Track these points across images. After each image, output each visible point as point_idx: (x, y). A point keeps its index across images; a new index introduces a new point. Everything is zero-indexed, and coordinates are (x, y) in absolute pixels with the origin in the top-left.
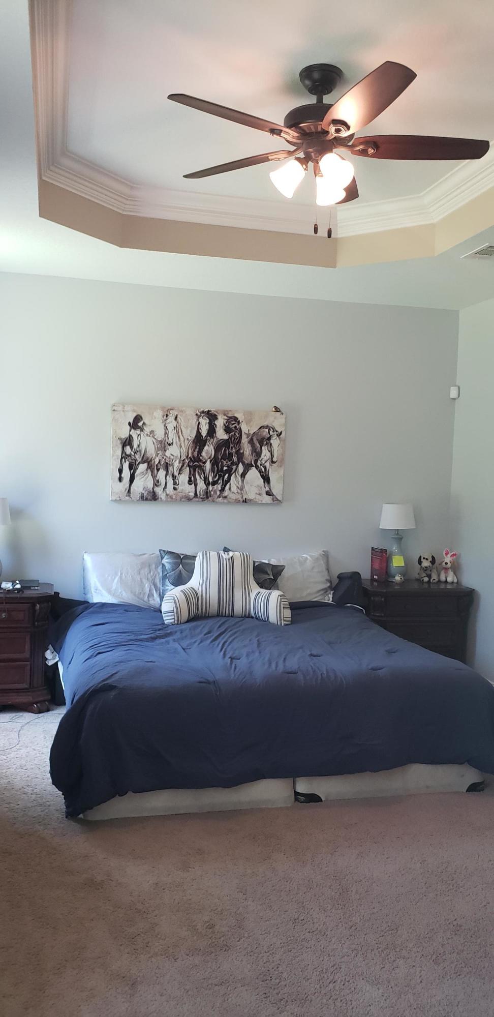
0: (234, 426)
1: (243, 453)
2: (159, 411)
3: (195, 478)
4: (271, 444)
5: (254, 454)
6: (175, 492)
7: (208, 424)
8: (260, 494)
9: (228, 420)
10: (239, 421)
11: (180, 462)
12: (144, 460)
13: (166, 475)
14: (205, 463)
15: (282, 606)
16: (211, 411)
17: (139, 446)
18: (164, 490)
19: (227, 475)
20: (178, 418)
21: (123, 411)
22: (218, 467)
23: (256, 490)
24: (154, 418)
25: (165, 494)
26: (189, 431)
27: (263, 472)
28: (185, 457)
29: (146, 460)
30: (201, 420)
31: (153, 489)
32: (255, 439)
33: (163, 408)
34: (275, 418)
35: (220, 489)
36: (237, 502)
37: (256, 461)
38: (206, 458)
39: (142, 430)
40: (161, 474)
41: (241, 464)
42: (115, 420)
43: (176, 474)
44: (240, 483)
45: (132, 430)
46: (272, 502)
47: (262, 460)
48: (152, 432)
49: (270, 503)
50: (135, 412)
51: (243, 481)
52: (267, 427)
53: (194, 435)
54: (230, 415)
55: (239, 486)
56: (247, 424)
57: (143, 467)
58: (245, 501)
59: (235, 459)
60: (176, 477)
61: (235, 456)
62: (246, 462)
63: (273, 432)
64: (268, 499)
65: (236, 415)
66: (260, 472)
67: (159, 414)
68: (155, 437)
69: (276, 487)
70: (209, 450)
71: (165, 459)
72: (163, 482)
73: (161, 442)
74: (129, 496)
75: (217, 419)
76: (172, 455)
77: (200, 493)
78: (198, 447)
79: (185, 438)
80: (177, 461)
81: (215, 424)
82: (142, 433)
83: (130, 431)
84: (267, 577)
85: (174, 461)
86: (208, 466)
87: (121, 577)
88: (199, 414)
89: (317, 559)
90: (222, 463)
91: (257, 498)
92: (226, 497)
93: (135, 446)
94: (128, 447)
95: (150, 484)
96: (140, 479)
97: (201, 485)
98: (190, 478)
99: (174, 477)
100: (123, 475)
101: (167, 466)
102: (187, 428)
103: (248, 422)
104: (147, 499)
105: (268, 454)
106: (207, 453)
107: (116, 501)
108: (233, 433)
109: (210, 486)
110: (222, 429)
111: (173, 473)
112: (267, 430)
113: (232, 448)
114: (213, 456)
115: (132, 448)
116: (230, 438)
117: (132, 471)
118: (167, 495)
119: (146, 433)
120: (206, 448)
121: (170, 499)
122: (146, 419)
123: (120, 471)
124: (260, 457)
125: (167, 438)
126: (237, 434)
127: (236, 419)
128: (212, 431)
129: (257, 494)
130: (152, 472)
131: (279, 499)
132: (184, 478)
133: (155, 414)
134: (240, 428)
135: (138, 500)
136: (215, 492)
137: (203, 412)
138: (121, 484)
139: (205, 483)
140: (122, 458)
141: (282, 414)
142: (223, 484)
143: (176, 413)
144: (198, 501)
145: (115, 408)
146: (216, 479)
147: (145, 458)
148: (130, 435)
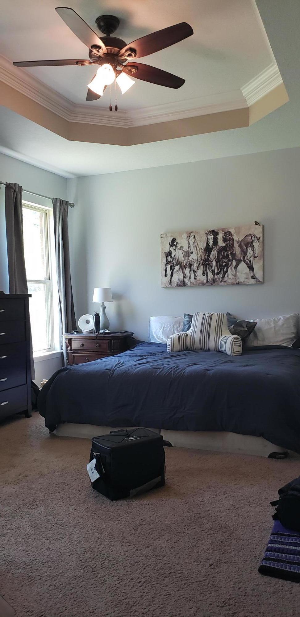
0: (229, 237)
1: (235, 253)
2: (184, 234)
3: (207, 272)
4: (253, 246)
5: (242, 253)
6: (195, 280)
7: (213, 239)
8: (247, 278)
9: (225, 234)
10: (232, 234)
11: (197, 263)
12: (178, 263)
13: (190, 271)
14: (212, 262)
16: (214, 230)
17: (175, 256)
18: (189, 280)
19: (226, 268)
20: (196, 237)
21: (166, 237)
22: (220, 264)
23: (245, 276)
24: (182, 239)
25: (190, 282)
26: (202, 244)
27: (249, 264)
28: (200, 259)
29: (179, 263)
30: (209, 236)
31: (183, 279)
32: (242, 243)
33: (187, 233)
34: (255, 229)
35: (222, 277)
36: (233, 284)
37: (244, 258)
38: (213, 258)
39: (176, 246)
40: (187, 271)
41: (234, 260)
42: (162, 243)
43: (196, 270)
44: (234, 272)
45: (171, 247)
46: (256, 283)
47: (248, 256)
48: (182, 247)
49: (254, 283)
50: (172, 237)
51: (236, 271)
52: (250, 235)
53: (205, 246)
54: (226, 231)
55: (234, 274)
56: (237, 235)
57: (177, 268)
58: (238, 283)
59: (230, 257)
60: (195, 271)
61: (230, 256)
62: (237, 258)
63: (255, 238)
64: (253, 281)
65: (230, 231)
66: (247, 264)
67: (185, 236)
68: (183, 250)
69: (258, 273)
70: (214, 254)
71: (189, 262)
72: (188, 275)
73: (186, 252)
74: (171, 284)
75: (218, 234)
76: (193, 259)
77: (210, 280)
78: (207, 253)
79: (200, 248)
80: (196, 262)
81: (217, 238)
82: (176, 248)
83: (170, 248)
85: (194, 263)
86: (214, 263)
87: (163, 329)
88: (207, 233)
89: (288, 319)
90: (222, 261)
91: (246, 281)
92: (225, 282)
93: (173, 256)
94: (169, 257)
95: (181, 277)
96: (176, 275)
97: (210, 275)
98: (203, 272)
99: (194, 272)
100: (167, 273)
101: (190, 266)
102: (201, 242)
103: (238, 233)
104: (180, 285)
105: (252, 252)
106: (213, 255)
107: (164, 287)
108: (228, 242)
109: (216, 275)
110: (221, 240)
111: (194, 269)
112: (250, 237)
113: (228, 251)
114: (216, 257)
115: (171, 257)
116: (227, 245)
117: (172, 270)
118: (191, 283)
119: (178, 248)
120: (212, 253)
121: (193, 285)
122: (178, 241)
123: (166, 271)
124: (247, 254)
125: (189, 250)
126: (231, 242)
127: (230, 233)
128: (215, 242)
129: (245, 278)
130: (182, 270)
131: (260, 281)
132: (200, 272)
133: (183, 236)
134: (233, 238)
135: (175, 287)
136: (219, 279)
137: (210, 231)
138: (167, 278)
139: (212, 274)
140: (166, 263)
141: (260, 225)
142: (223, 274)
143: (194, 234)
144: (209, 285)
145: (162, 236)
146: (219, 271)
147: (178, 262)
148: (170, 250)
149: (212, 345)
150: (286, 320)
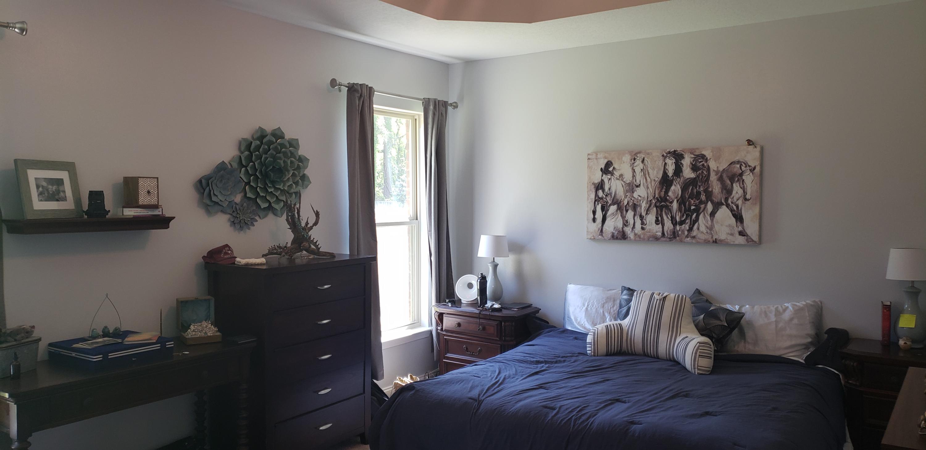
0: (701, 163)
1: (712, 191)
2: (627, 155)
3: (662, 218)
4: (743, 181)
5: (724, 191)
6: (643, 231)
7: (674, 164)
8: (732, 234)
9: (695, 158)
10: (707, 158)
11: (647, 203)
12: (614, 202)
13: (634, 215)
14: (671, 202)
15: (698, 353)
16: (677, 151)
17: (610, 189)
18: (632, 229)
19: (695, 214)
20: (645, 161)
21: (596, 159)
22: (685, 206)
23: (727, 230)
24: (622, 162)
25: (633, 234)
26: (655, 172)
27: (734, 211)
28: (652, 198)
29: (616, 202)
30: (668, 161)
31: (623, 228)
32: (724, 176)
33: (630, 152)
34: (747, 153)
35: (688, 228)
36: (706, 242)
37: (726, 199)
38: (673, 197)
39: (612, 174)
40: (630, 215)
41: (709, 203)
42: (589, 167)
43: (644, 214)
44: (710, 223)
45: (604, 175)
46: (746, 243)
47: (733, 197)
48: (621, 176)
49: (743, 244)
50: (606, 158)
51: (712, 220)
52: (738, 162)
53: (660, 175)
54: (697, 154)
55: (708, 226)
56: (715, 161)
57: (613, 209)
58: (715, 242)
59: (703, 197)
60: (643, 217)
61: (703, 195)
62: (716, 200)
63: (746, 167)
64: (741, 240)
65: (703, 153)
66: (732, 210)
67: (627, 158)
68: (624, 180)
69: (752, 228)
70: (676, 189)
71: (633, 201)
72: (631, 222)
73: (629, 184)
74: (602, 235)
75: (683, 158)
76: (639, 196)
77: (667, 232)
78: (665, 187)
79: (652, 179)
80: (645, 202)
81: (681, 164)
82: (612, 177)
83: (602, 176)
84: (718, 322)
85: (641, 202)
86: (675, 205)
87: (587, 309)
88: (665, 155)
89: (801, 309)
90: (690, 202)
91: (728, 238)
92: (694, 237)
93: (606, 189)
94: (600, 191)
95: (620, 224)
96: (611, 220)
97: (668, 225)
98: (657, 218)
99: (641, 217)
100: (596, 216)
101: (635, 207)
102: (653, 169)
103: (717, 159)
104: (617, 238)
105: (740, 192)
106: (674, 192)
107: (590, 239)
108: (700, 172)
109: (678, 225)
110: (689, 168)
111: (641, 213)
112: (738, 166)
113: (700, 186)
114: (680, 196)
115: (603, 191)
116: (698, 176)
117: (604, 212)
118: (635, 234)
119: (616, 177)
120: (673, 188)
121: (639, 239)
122: (616, 165)
123: (594, 212)
124: (731, 194)
125: (634, 180)
126: (705, 172)
127: (703, 156)
128: (678, 171)
129: (728, 234)
130: (622, 213)
131: (755, 240)
132: (651, 218)
133: (623, 158)
134: (708, 166)
135: (609, 239)
136: (683, 232)
137: (669, 153)
138: (595, 224)
139: (672, 223)
140: (595, 201)
141: (756, 147)
142: (690, 224)
143: (643, 156)
144: (666, 241)
145: (590, 157)
146: (683, 219)
147: (615, 201)
148: (602, 179)
149: (662, 348)
150: (798, 311)
